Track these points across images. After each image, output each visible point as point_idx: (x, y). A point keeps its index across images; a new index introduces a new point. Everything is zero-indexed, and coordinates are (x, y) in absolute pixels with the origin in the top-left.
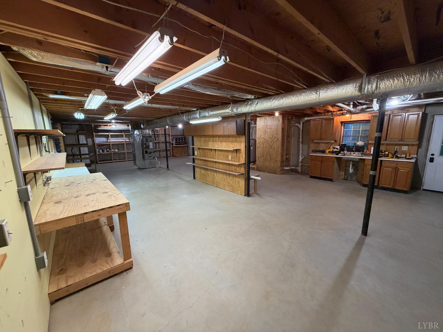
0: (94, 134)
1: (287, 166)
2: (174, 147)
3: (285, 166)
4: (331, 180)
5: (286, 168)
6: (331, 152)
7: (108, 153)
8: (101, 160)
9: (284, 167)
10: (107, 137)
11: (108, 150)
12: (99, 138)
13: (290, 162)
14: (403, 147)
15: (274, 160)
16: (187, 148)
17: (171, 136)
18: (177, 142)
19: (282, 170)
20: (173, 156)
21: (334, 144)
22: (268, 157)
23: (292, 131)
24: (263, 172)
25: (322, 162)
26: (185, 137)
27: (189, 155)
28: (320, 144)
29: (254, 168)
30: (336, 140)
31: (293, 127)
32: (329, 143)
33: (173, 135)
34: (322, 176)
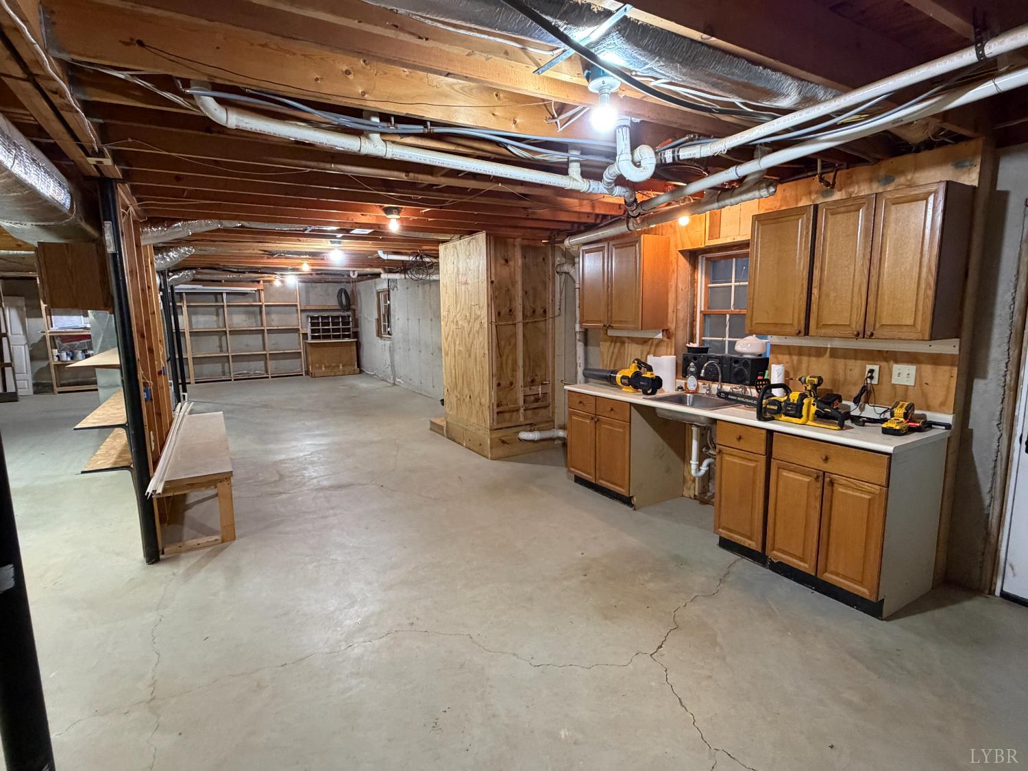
1: (531, 427)
2: (309, 348)
3: (520, 428)
4: (627, 501)
5: (525, 435)
6: (626, 381)
9: (518, 433)
12: (65, 318)
13: (553, 413)
14: (897, 368)
15: (478, 404)
16: (355, 347)
17: (302, 311)
18: (318, 331)
19: (503, 442)
20: (307, 373)
21: (665, 344)
22: (466, 391)
23: (554, 291)
24: (459, 443)
25: (596, 420)
26: (346, 314)
27: (361, 372)
28: (626, 344)
29: (441, 427)
30: (670, 331)
31: (557, 276)
32: (650, 342)
33: (309, 308)
34: (601, 481)
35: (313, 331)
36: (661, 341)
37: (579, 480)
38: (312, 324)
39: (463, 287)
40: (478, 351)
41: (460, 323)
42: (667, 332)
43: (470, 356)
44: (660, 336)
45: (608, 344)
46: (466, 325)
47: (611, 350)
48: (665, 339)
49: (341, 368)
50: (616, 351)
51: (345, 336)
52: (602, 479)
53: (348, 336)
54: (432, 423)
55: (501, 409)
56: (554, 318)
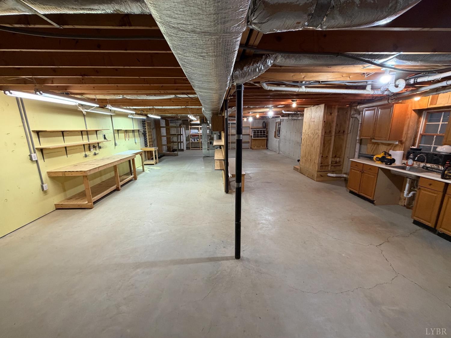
0: (189, 127)
1: (333, 172)
2: (252, 140)
3: (328, 172)
4: (372, 202)
5: (329, 175)
6: (378, 159)
7: (198, 142)
8: (194, 147)
10: (198, 129)
11: (198, 139)
12: (193, 130)
13: (342, 168)
15: (313, 162)
16: (266, 141)
17: (251, 128)
18: (255, 135)
19: (321, 176)
20: (251, 148)
21: (399, 146)
22: (309, 158)
23: (349, 124)
24: (304, 175)
25: (362, 172)
26: (264, 130)
27: (267, 149)
28: (380, 145)
29: (298, 169)
30: (403, 141)
31: (351, 119)
32: (392, 145)
33: (253, 127)
34: (361, 193)
35: (254, 135)
36: (397, 145)
37: (351, 192)
38: (254, 133)
39: (313, 123)
40: (316, 145)
41: (310, 135)
42: (401, 142)
43: (312, 146)
44: (397, 143)
45: (371, 145)
46: (312, 136)
47: (372, 147)
48: (400, 144)
49: (261, 147)
50: (375, 148)
51: (263, 137)
52: (362, 193)
53: (264, 137)
54: (294, 167)
55: (322, 165)
56: (348, 134)
